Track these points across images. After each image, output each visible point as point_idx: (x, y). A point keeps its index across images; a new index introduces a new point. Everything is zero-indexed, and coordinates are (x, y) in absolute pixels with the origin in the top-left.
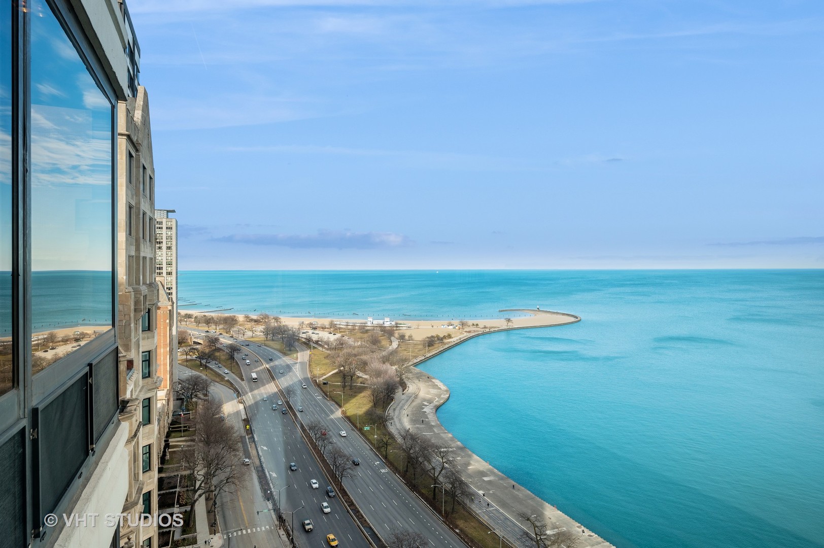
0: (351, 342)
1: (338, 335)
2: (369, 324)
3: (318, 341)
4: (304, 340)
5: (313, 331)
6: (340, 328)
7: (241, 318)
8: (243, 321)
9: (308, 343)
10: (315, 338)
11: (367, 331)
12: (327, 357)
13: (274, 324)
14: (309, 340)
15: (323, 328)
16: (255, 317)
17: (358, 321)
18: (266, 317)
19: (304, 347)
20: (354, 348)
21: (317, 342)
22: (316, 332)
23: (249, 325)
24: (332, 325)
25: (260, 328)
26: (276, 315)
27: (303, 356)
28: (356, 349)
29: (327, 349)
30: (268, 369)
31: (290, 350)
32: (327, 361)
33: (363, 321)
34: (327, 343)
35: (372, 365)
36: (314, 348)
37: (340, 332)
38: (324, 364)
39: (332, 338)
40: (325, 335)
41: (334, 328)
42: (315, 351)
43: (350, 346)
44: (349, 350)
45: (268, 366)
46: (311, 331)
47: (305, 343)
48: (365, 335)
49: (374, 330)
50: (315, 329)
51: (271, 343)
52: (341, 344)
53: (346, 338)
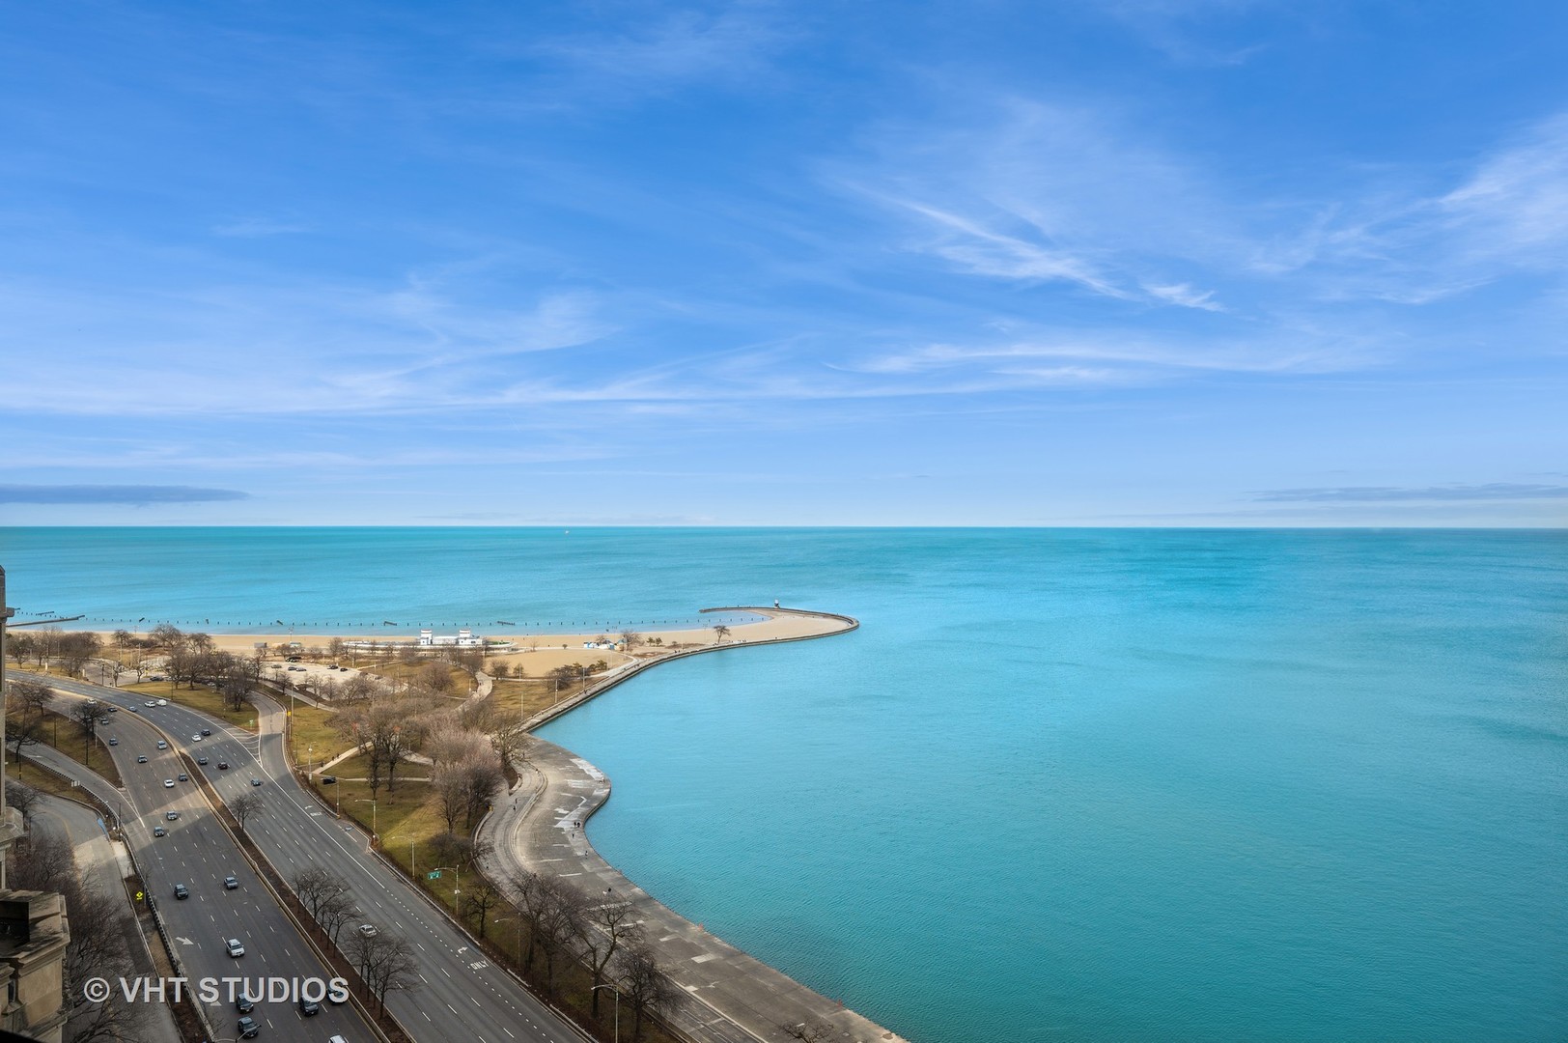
0: (384, 684)
1: (353, 673)
2: (424, 645)
3: (306, 686)
4: (270, 685)
5: (290, 664)
6: (357, 656)
7: (106, 636)
8: (113, 646)
9: (281, 691)
10: (297, 678)
11: (421, 661)
12: (330, 721)
13: (192, 650)
14: (284, 684)
15: (314, 657)
16: (142, 634)
17: (399, 640)
18: (174, 634)
19: (273, 702)
20: (393, 698)
21: (302, 689)
22: (299, 665)
23: (127, 655)
24: (337, 648)
25: (157, 663)
26: (196, 630)
27: (271, 722)
28: (400, 702)
29: (330, 704)
30: (184, 756)
31: (238, 710)
32: (330, 730)
33: (411, 638)
34: (330, 690)
35: (440, 734)
36: (299, 704)
37: (357, 665)
38: (322, 738)
39: (340, 678)
40: (320, 673)
41: (340, 656)
42: (301, 711)
43: (385, 696)
44: (386, 705)
45: (183, 751)
46: (285, 665)
47: (273, 692)
48: (417, 670)
49: (435, 657)
50: (296, 658)
51: (190, 696)
52: (361, 691)
53: (371, 677)
